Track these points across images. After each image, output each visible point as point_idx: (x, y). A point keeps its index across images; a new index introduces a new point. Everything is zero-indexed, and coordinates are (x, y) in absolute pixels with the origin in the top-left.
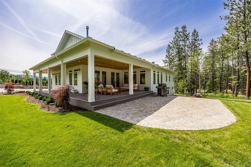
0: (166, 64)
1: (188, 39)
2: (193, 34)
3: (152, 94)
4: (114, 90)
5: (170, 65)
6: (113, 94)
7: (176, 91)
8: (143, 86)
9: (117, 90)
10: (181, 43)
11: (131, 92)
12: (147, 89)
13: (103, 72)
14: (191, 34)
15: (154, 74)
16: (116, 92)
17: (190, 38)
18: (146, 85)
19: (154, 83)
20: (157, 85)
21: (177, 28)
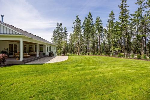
0: (53, 40)
1: (63, 30)
2: (65, 29)
3: (47, 56)
4: (28, 55)
5: (54, 41)
6: (28, 57)
7: (57, 54)
8: (42, 52)
9: (29, 55)
10: (60, 31)
11: (38, 56)
12: (44, 54)
13: (15, 45)
14: (64, 28)
15: (48, 47)
16: (29, 56)
17: (64, 30)
18: (44, 52)
19: (48, 51)
20: (49, 52)
21: (58, 23)
